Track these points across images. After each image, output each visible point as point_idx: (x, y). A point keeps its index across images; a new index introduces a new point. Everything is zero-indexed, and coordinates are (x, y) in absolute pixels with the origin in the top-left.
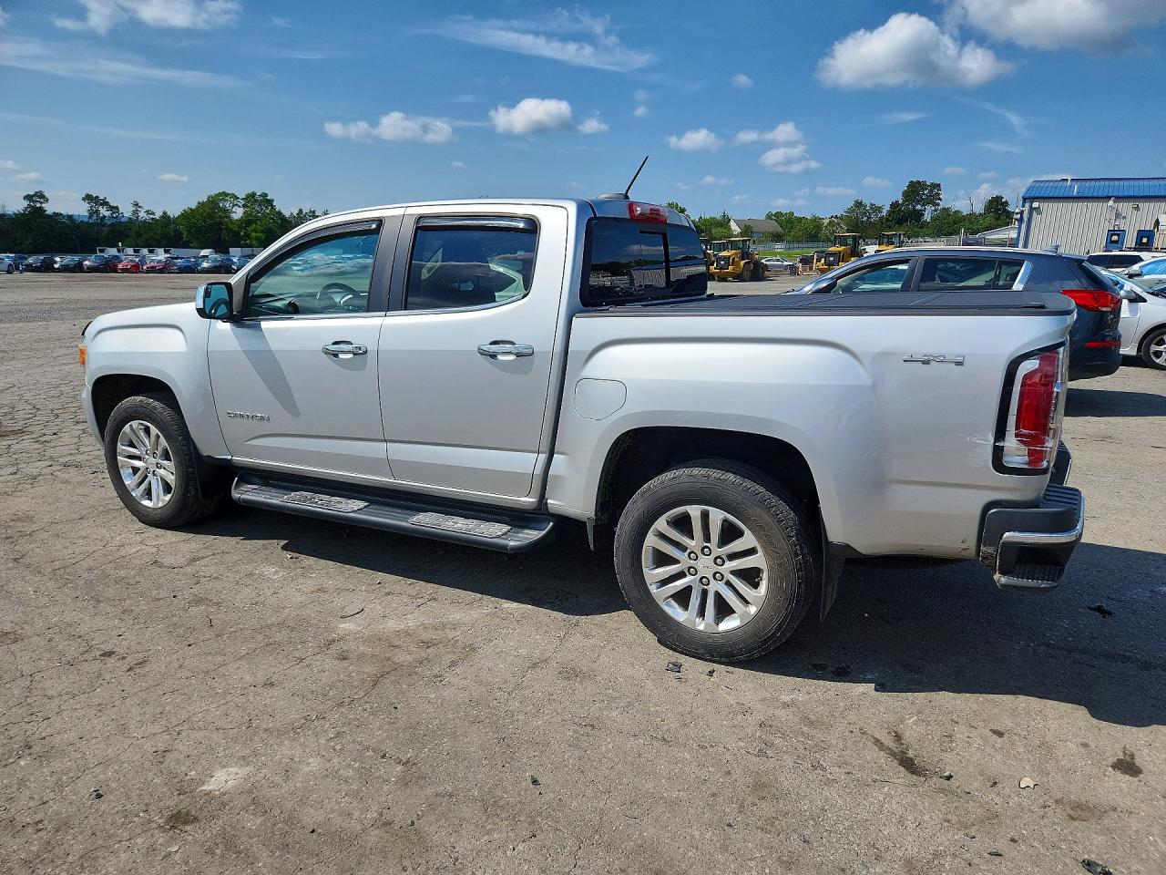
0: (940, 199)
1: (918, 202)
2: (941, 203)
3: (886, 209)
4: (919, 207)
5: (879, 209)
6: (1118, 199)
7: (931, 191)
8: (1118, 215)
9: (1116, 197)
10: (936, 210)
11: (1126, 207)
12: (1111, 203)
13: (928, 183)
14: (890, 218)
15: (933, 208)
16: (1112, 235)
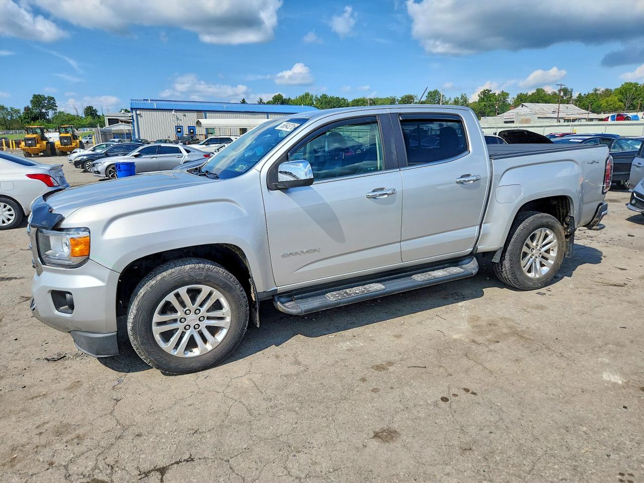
0: (57, 106)
1: (43, 107)
2: (57, 108)
3: (22, 111)
4: (44, 111)
5: (18, 111)
6: (176, 110)
7: (49, 101)
8: (178, 119)
9: (175, 110)
10: (55, 113)
11: (180, 115)
12: (173, 112)
13: (46, 97)
14: (27, 117)
15: (54, 112)
16: (178, 128)
